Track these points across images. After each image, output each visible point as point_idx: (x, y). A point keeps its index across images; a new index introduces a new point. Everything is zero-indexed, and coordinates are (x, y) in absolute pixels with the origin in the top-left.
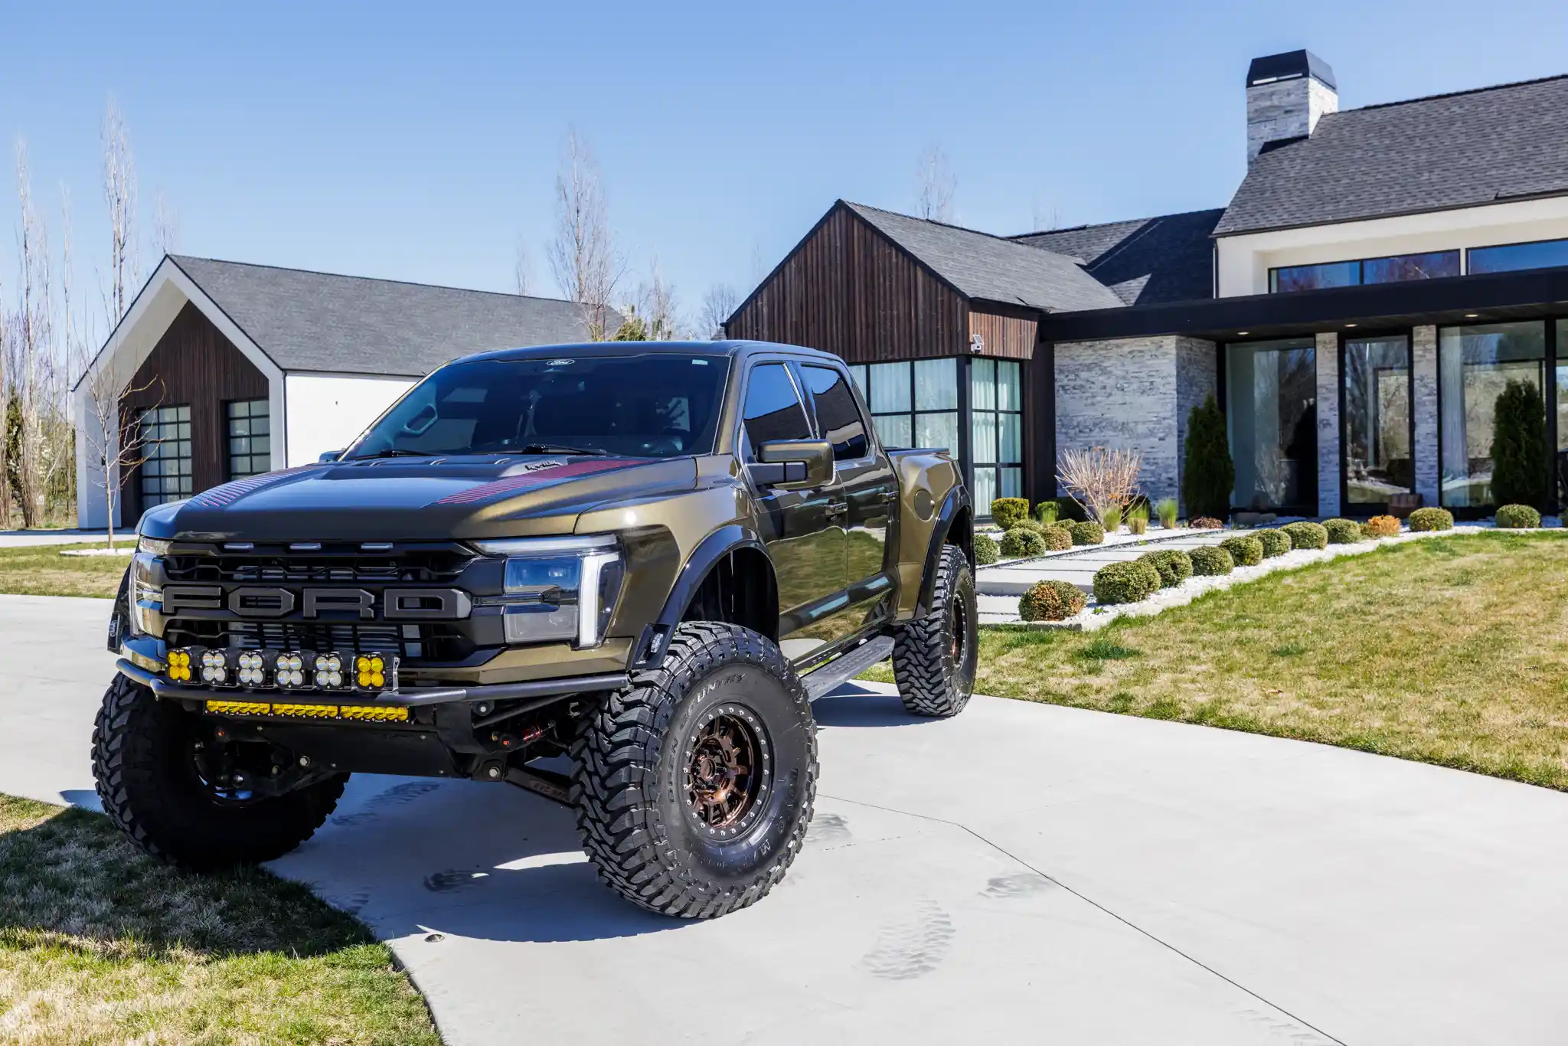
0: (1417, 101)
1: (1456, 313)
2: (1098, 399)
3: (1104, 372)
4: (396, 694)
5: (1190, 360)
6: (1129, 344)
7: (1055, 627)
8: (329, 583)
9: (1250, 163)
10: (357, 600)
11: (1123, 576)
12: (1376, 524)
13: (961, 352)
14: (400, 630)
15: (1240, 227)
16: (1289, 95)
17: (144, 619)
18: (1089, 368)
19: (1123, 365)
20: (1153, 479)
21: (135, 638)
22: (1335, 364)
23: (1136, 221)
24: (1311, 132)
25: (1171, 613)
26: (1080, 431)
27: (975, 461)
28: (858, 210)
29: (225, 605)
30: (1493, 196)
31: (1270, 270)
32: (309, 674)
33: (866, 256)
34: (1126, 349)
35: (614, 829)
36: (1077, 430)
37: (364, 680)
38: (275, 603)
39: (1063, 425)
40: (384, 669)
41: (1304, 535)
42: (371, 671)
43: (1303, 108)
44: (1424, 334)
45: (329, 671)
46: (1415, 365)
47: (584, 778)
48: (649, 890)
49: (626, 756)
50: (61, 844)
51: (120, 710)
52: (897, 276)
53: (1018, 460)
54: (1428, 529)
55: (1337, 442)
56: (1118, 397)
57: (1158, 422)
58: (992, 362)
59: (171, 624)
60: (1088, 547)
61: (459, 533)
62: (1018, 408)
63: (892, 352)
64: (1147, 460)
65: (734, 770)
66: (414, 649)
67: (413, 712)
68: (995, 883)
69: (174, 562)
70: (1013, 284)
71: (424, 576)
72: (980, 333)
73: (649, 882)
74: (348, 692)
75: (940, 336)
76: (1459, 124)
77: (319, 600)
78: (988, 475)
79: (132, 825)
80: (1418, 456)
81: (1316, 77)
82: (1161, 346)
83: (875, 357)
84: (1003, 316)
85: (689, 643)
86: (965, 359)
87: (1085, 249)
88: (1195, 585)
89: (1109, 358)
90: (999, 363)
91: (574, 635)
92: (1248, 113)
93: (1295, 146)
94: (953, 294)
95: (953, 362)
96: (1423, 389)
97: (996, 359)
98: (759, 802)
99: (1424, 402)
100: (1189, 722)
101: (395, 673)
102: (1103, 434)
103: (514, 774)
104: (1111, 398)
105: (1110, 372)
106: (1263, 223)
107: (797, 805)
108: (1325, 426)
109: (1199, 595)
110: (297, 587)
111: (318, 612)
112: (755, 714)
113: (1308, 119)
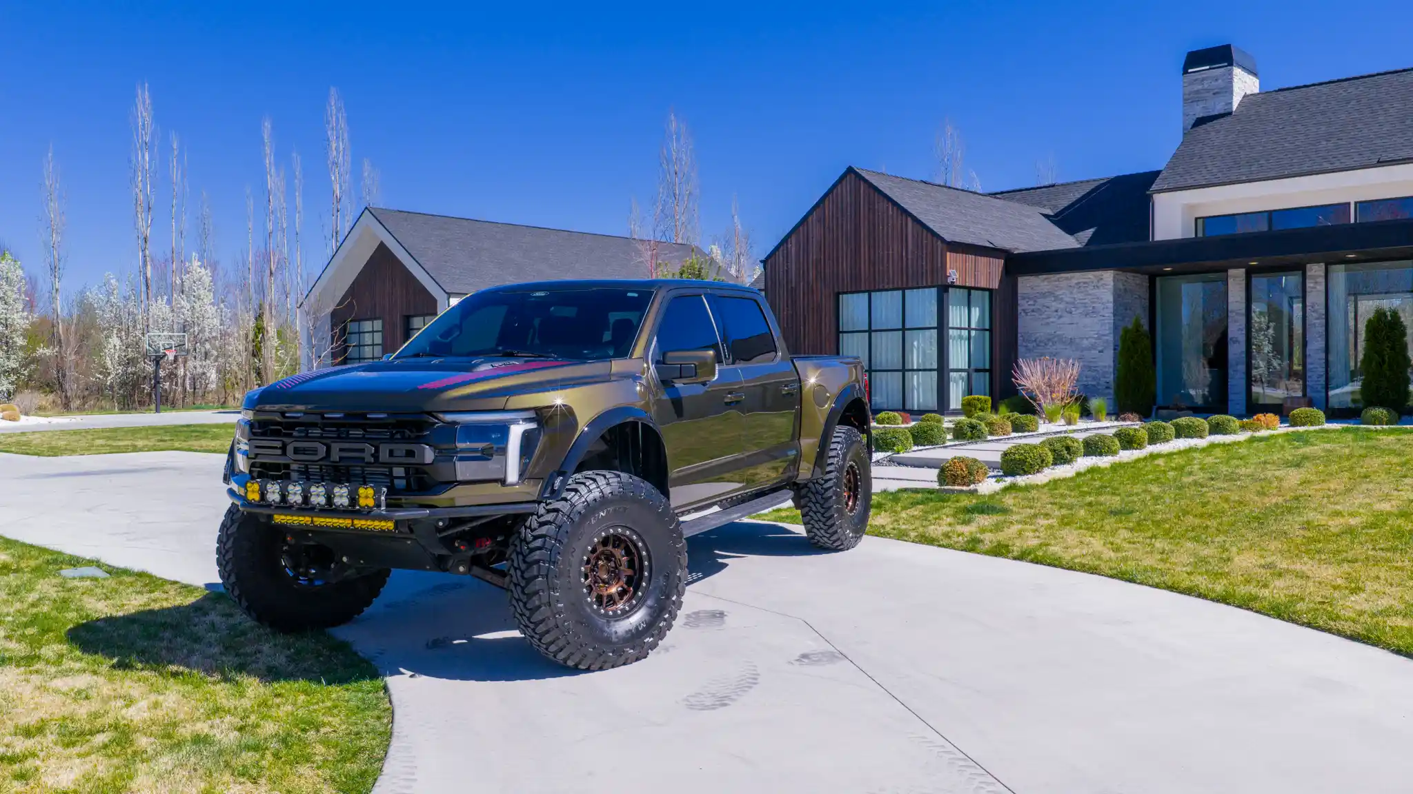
0: (1321, 84)
1: (1340, 253)
2: (1051, 320)
3: (1057, 298)
4: (384, 513)
5: (1125, 290)
6: (1077, 277)
7: (957, 490)
8: (348, 438)
9: (1184, 134)
10: (362, 451)
11: (1022, 454)
12: (1258, 420)
13: (940, 283)
14: (391, 472)
15: (1172, 186)
16: (1216, 80)
17: (242, 464)
18: (1044, 295)
19: (1071, 293)
20: (1094, 383)
21: (237, 475)
22: (1243, 294)
23: (1094, 180)
24: (1234, 110)
25: (1055, 484)
26: (1038, 345)
27: (951, 367)
28: (864, 174)
29: (284, 453)
30: (1377, 160)
31: (1196, 219)
32: (329, 499)
33: (869, 209)
34: (1074, 281)
35: (529, 606)
36: (1035, 344)
37: (362, 502)
38: (315, 451)
39: (1024, 340)
40: (374, 495)
41: (1189, 427)
42: (366, 495)
43: (1228, 90)
44: (1316, 271)
45: (341, 496)
46: (1308, 294)
47: (512, 571)
48: (553, 648)
49: (536, 557)
50: (206, 614)
51: (233, 521)
52: (893, 225)
53: (987, 367)
54: (1304, 425)
55: (1244, 355)
56: (1066, 319)
57: (1098, 338)
58: (966, 291)
59: (253, 465)
60: (1026, 434)
61: (428, 408)
62: (987, 327)
63: (888, 284)
64: (1090, 368)
65: (626, 571)
66: (400, 483)
67: (397, 524)
68: (805, 656)
69: (257, 425)
70: (987, 231)
71: (407, 435)
72: (956, 269)
73: (552, 643)
74: (353, 510)
75: (924, 271)
76: (1353, 102)
77: (341, 450)
78: (962, 379)
79: (239, 597)
80: (1309, 366)
81: (1239, 66)
82: (1102, 279)
83: (875, 287)
84: (975, 255)
85: (587, 484)
86: (944, 289)
87: (1053, 202)
88: (1083, 463)
89: (1061, 288)
90: (972, 291)
91: (503, 477)
92: (1184, 94)
93: (1221, 120)
94: (935, 239)
95: (934, 291)
96: (1315, 315)
97: (970, 289)
98: (640, 594)
99: (1314, 324)
100: (1015, 559)
101: (383, 498)
102: (1054, 347)
103: (477, 570)
104: (1062, 320)
105: (1062, 298)
106: (1190, 182)
107: (668, 597)
108: (1234, 342)
109: (1082, 470)
110: (328, 441)
111: (340, 458)
112: (639, 535)
113: (1232, 98)
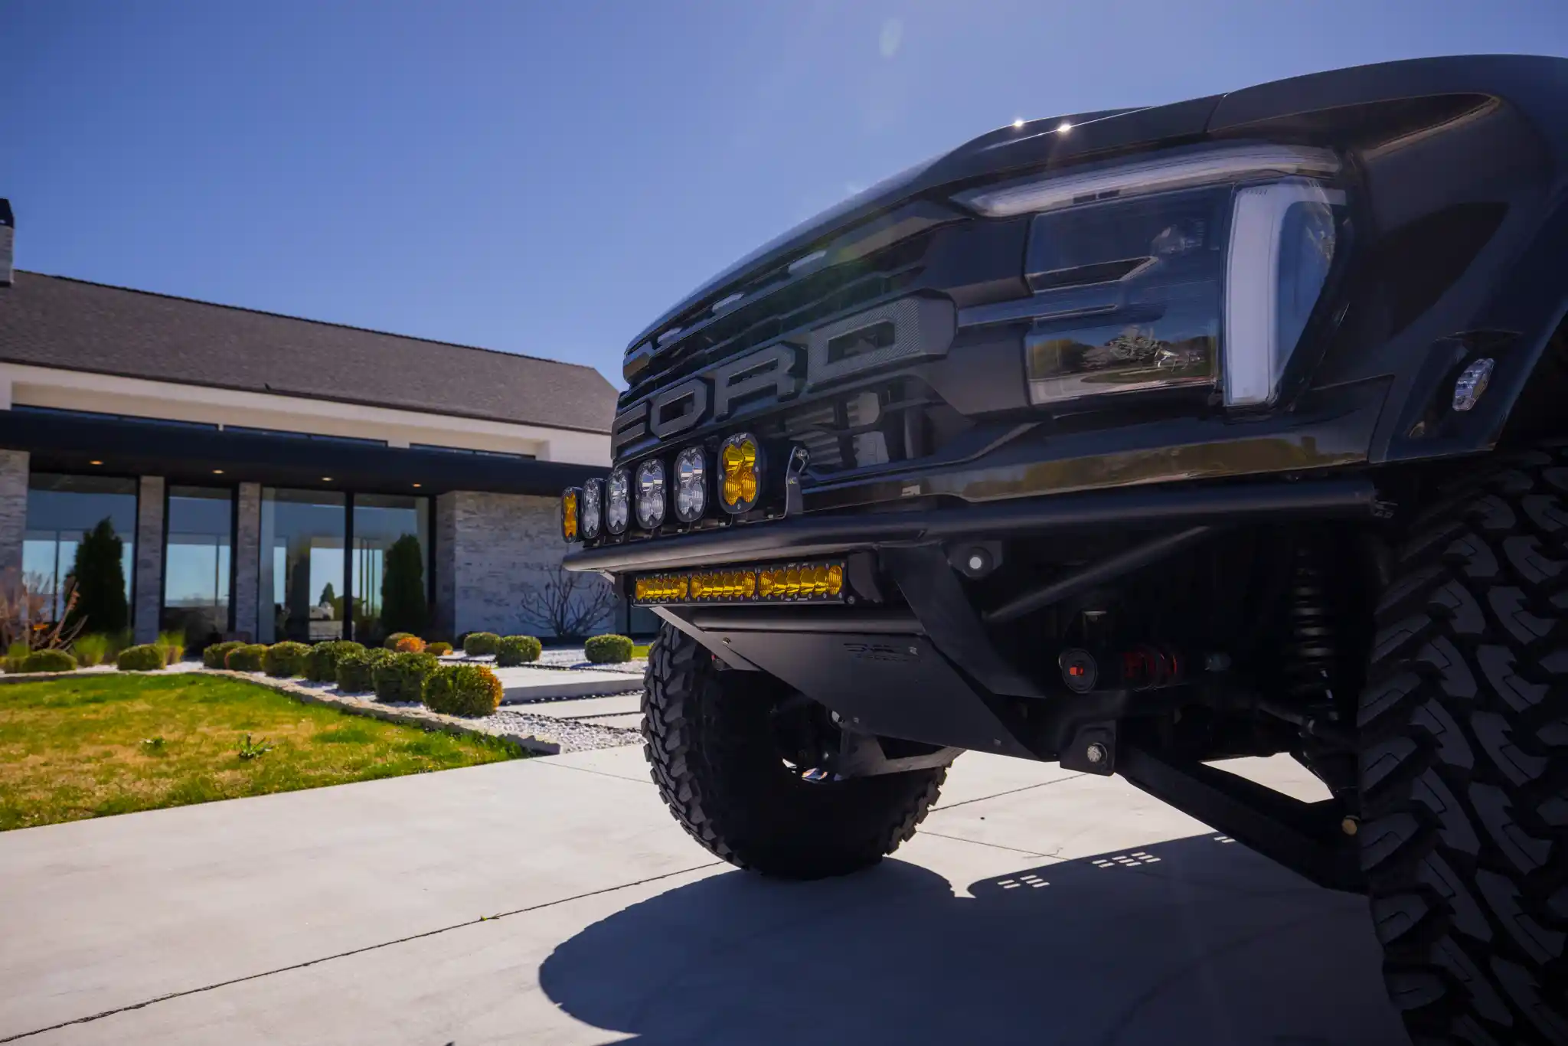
22: (161, 508)
24: (12, 281)
30: (264, 386)
44: (249, 490)
46: (240, 514)
80: (239, 597)
96: (248, 540)
99: (247, 550)
111: (731, 403)
